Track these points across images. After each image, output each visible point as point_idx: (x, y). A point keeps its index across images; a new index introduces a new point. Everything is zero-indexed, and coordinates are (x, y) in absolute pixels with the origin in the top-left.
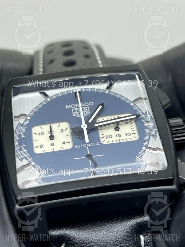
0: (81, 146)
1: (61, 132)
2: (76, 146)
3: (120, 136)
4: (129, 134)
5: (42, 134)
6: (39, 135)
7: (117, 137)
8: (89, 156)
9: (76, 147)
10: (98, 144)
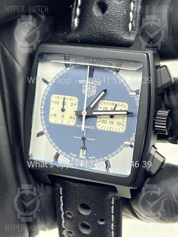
0: (81, 126)
1: (71, 106)
4: (120, 124)
6: (56, 103)
7: (110, 123)
8: (84, 139)
9: (77, 126)
10: (94, 128)
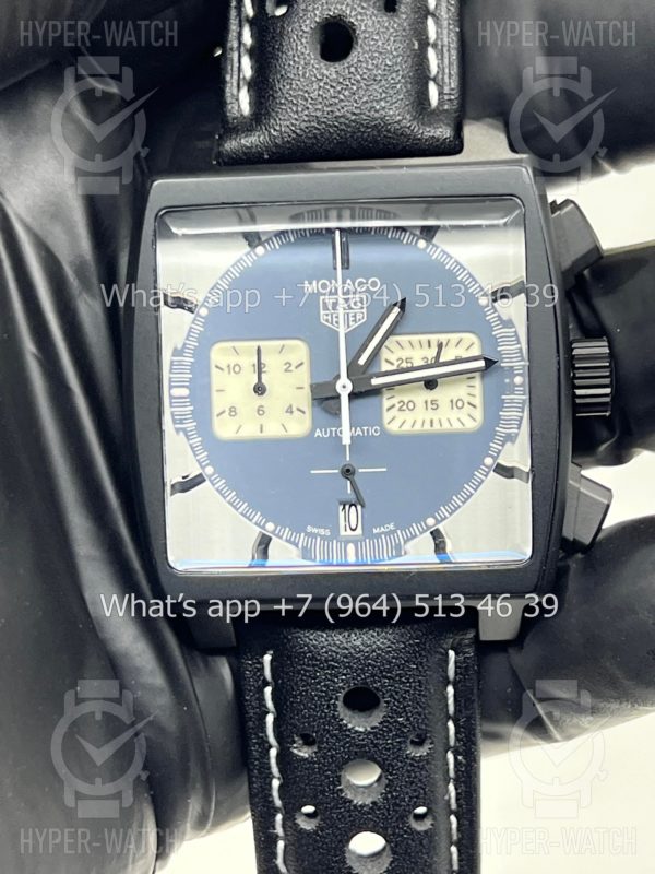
0: (331, 431)
1: (286, 371)
2: (318, 430)
3: (435, 407)
4: (460, 404)
5: (237, 369)
6: (229, 372)
7: (427, 408)
8: (348, 472)
9: (318, 433)
10: (376, 431)
